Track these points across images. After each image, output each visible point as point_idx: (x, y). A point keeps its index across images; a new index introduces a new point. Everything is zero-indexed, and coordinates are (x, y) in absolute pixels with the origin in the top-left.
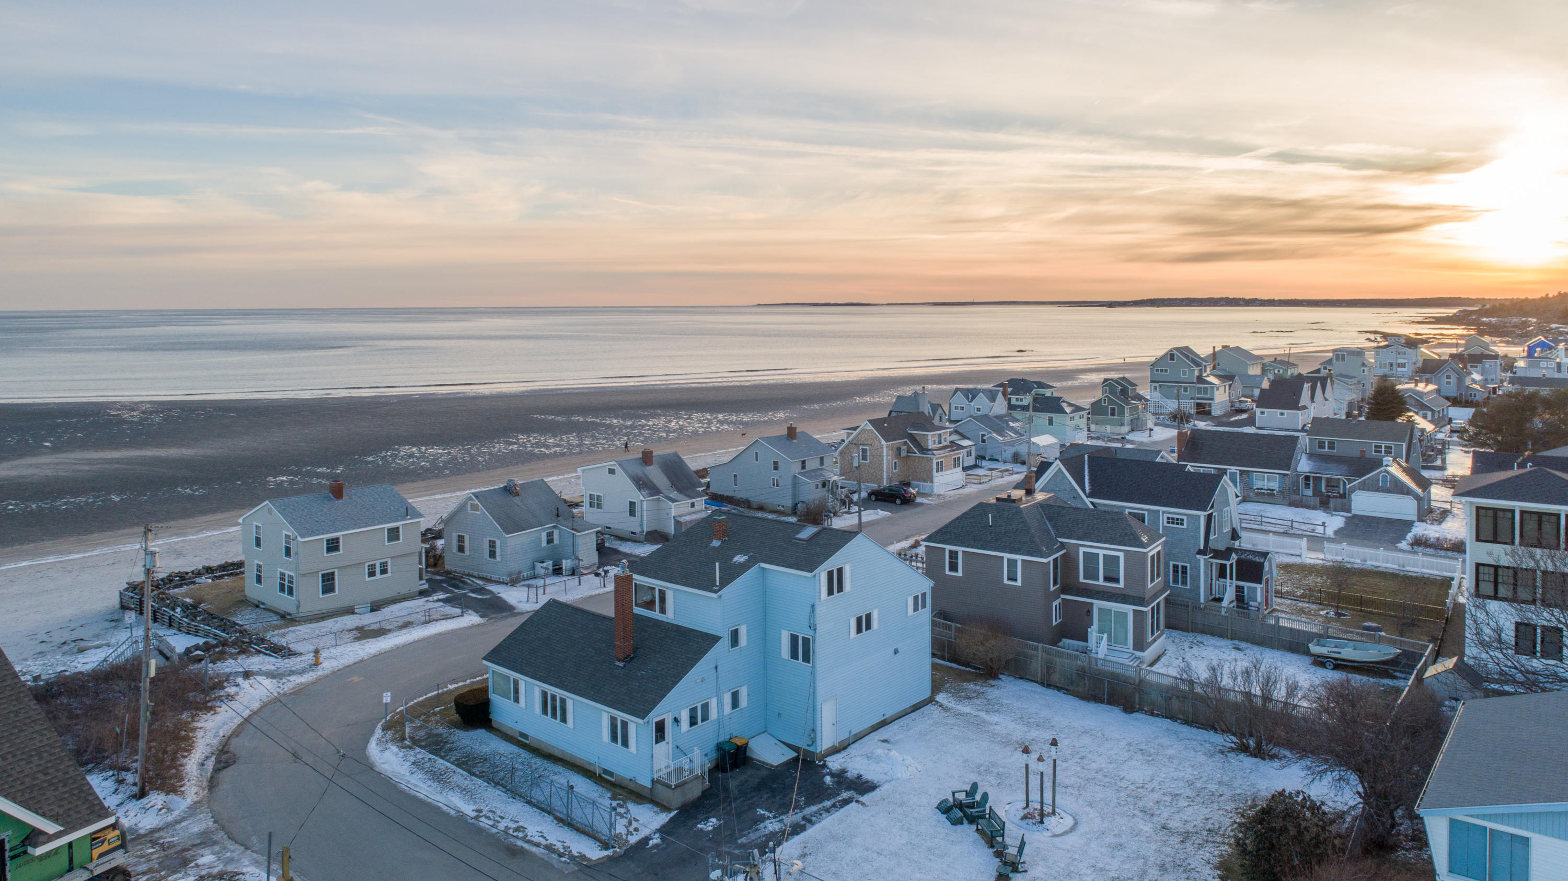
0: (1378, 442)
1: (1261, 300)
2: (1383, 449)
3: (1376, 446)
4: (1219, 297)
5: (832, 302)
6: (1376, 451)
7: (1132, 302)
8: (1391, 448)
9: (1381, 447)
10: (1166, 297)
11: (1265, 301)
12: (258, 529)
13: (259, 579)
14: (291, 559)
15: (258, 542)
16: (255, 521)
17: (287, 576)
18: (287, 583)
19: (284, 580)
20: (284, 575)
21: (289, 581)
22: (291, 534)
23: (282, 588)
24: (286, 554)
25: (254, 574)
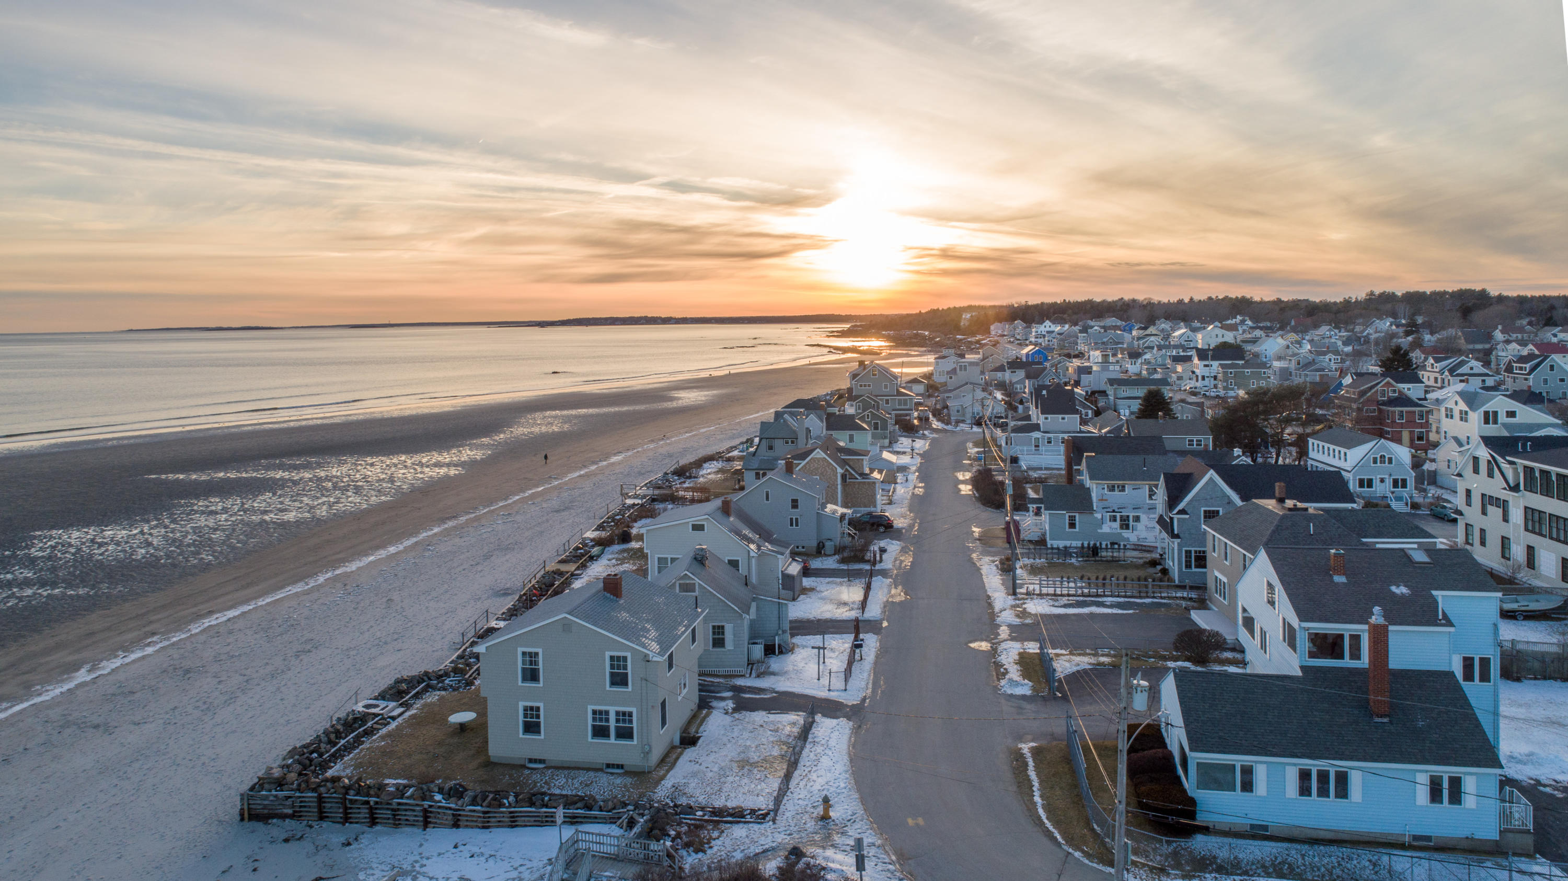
0: (1190, 437)
1: (675, 319)
2: (1195, 443)
3: (1189, 441)
4: (639, 316)
5: (225, 326)
6: (1189, 445)
7: (559, 321)
8: (1201, 441)
9: (1193, 441)
10: (591, 317)
11: (679, 319)
12: (532, 657)
13: (531, 727)
14: (630, 689)
15: (531, 675)
16: (521, 646)
17: (617, 713)
18: (612, 723)
19: (607, 720)
20: (607, 713)
21: (618, 721)
22: (628, 655)
23: (600, 732)
24: (613, 683)
25: (518, 722)
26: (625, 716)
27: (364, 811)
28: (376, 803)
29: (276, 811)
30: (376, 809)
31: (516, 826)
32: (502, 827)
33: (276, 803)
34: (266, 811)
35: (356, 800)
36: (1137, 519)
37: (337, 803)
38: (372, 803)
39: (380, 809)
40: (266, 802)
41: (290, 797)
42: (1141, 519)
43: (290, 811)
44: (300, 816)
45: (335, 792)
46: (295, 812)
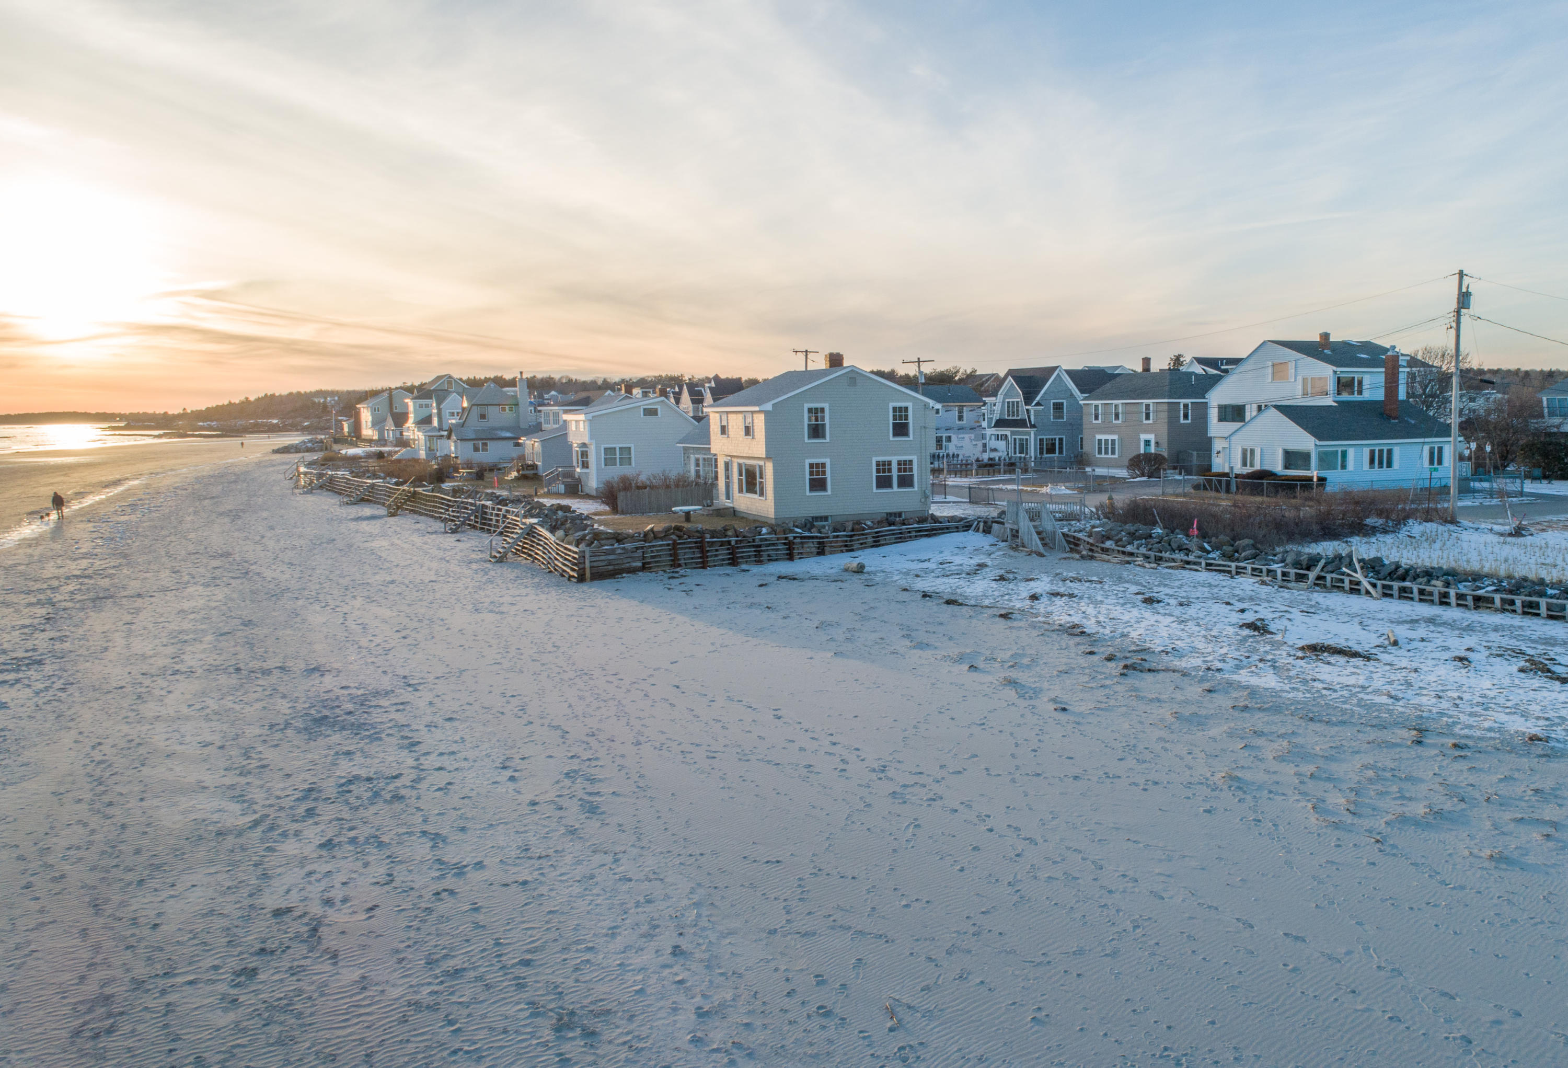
12: (816, 412)
13: (818, 484)
14: (911, 438)
15: (817, 431)
16: (807, 402)
17: (899, 463)
18: (895, 473)
19: (890, 470)
20: (890, 463)
21: (899, 470)
22: (910, 405)
23: (884, 482)
24: (895, 434)
25: (805, 480)
26: (905, 466)
27: (723, 553)
28: (737, 541)
29: (623, 566)
30: (738, 548)
31: (879, 546)
32: (865, 548)
33: (625, 556)
34: (610, 568)
35: (713, 542)
36: (949, 439)
37: (690, 548)
38: (733, 543)
39: (742, 547)
40: (612, 557)
41: (637, 548)
42: (952, 439)
43: (639, 564)
44: (650, 568)
45: (689, 537)
46: (644, 564)
